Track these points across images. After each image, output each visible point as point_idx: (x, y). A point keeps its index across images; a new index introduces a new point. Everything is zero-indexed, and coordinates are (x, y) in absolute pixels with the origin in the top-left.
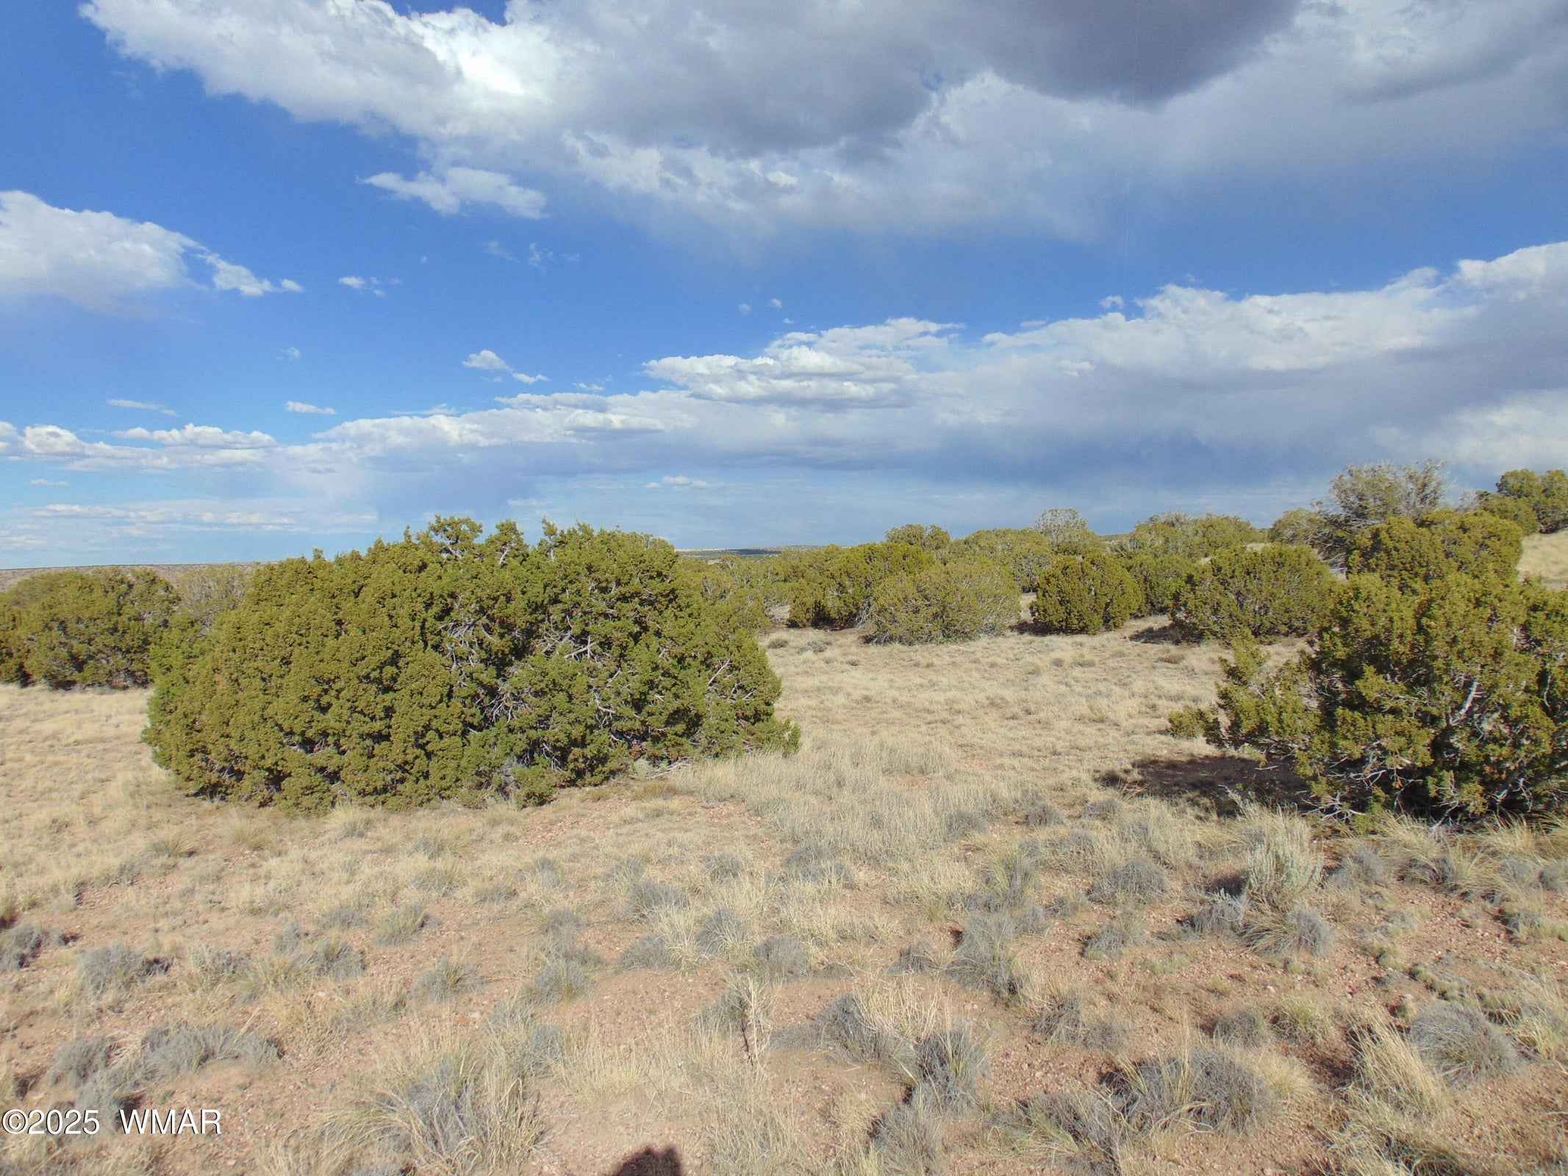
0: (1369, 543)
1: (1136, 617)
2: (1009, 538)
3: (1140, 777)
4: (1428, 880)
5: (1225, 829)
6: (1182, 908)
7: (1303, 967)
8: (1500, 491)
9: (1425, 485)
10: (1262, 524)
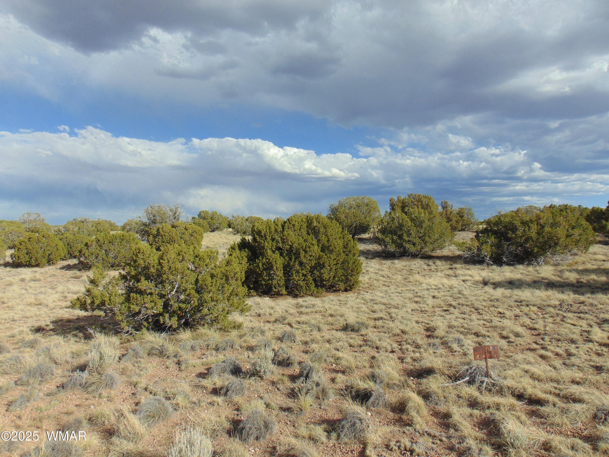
0: (156, 233)
1: (63, 260)
2: (4, 224)
3: (53, 327)
4: (157, 353)
5: (85, 344)
6: (59, 380)
7: (106, 395)
8: (199, 217)
9: (175, 213)
10: (120, 224)
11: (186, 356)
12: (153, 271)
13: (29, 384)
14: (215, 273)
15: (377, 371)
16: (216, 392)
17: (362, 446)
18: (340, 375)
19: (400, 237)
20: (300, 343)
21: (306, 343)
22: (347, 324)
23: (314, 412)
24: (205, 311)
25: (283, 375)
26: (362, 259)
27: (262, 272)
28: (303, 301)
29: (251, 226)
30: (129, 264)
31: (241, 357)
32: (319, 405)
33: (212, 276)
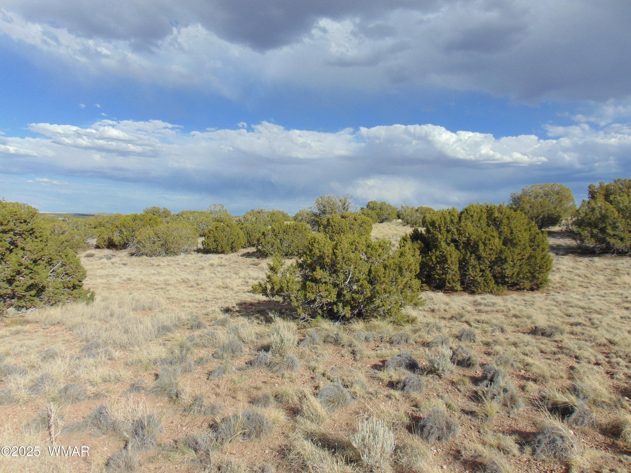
0: (326, 223)
1: (244, 248)
2: (196, 214)
3: (239, 309)
4: (332, 342)
5: (267, 327)
6: (248, 358)
7: (288, 376)
8: (367, 207)
9: (344, 204)
10: (292, 215)
11: (360, 346)
12: (328, 261)
13: (223, 358)
14: (388, 264)
15: (578, 384)
16: (392, 385)
17: (564, 467)
18: (531, 383)
19: (603, 230)
20: (481, 343)
21: (487, 344)
22: (536, 327)
23: (501, 420)
24: (377, 302)
25: (464, 375)
26: (552, 255)
27: (435, 265)
28: (482, 299)
29: (422, 217)
30: (305, 253)
31: (416, 353)
32: (508, 413)
33: (385, 267)
